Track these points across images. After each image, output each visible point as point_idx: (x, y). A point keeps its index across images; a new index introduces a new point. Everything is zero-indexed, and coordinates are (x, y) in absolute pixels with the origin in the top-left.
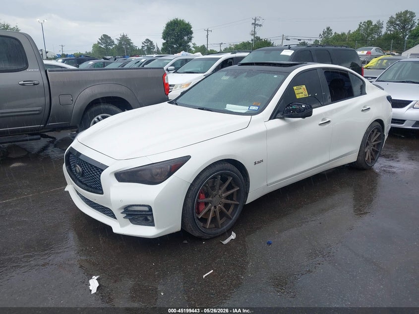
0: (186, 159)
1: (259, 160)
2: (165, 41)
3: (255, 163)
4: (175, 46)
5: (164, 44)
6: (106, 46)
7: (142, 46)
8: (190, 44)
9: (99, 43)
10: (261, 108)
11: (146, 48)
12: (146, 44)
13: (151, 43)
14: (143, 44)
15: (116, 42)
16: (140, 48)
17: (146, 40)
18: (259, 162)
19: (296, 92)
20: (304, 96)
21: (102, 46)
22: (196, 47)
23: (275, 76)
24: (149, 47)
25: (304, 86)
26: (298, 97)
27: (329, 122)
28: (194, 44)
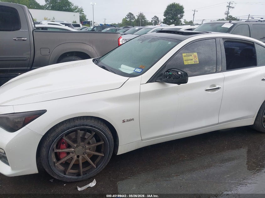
0: (41, 113)
1: (129, 119)
2: (165, 18)
3: (124, 121)
4: (171, 21)
5: (164, 19)
6: (130, 20)
7: (152, 21)
8: (181, 20)
9: (126, 18)
10: (144, 71)
11: (154, 22)
12: (154, 19)
13: (158, 18)
14: (152, 19)
15: (136, 18)
16: (150, 22)
17: (154, 17)
18: (128, 121)
19: (185, 58)
20: (193, 63)
21: (128, 20)
22: (186, 22)
23: (170, 43)
24: (156, 21)
25: (196, 54)
26: (186, 63)
27: (218, 88)
28: (185, 20)
